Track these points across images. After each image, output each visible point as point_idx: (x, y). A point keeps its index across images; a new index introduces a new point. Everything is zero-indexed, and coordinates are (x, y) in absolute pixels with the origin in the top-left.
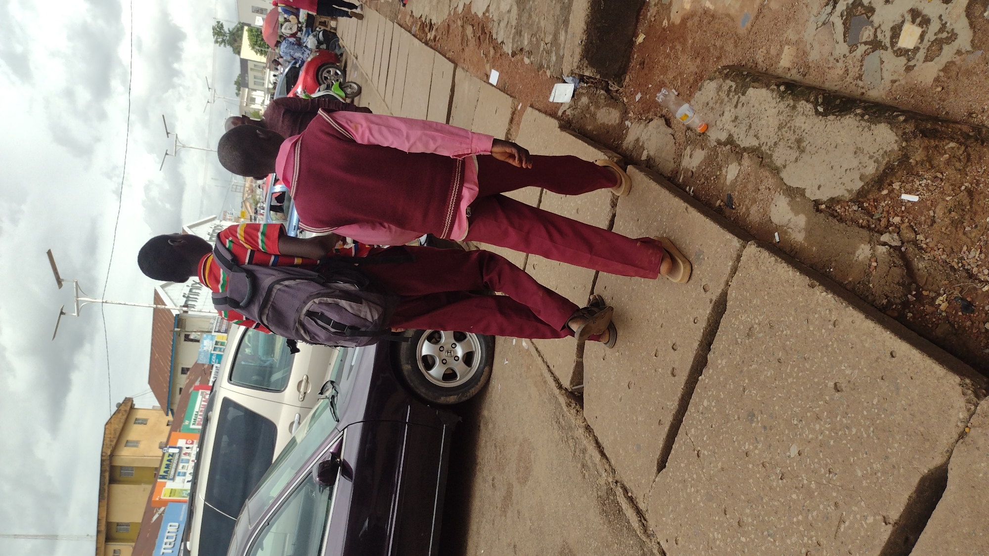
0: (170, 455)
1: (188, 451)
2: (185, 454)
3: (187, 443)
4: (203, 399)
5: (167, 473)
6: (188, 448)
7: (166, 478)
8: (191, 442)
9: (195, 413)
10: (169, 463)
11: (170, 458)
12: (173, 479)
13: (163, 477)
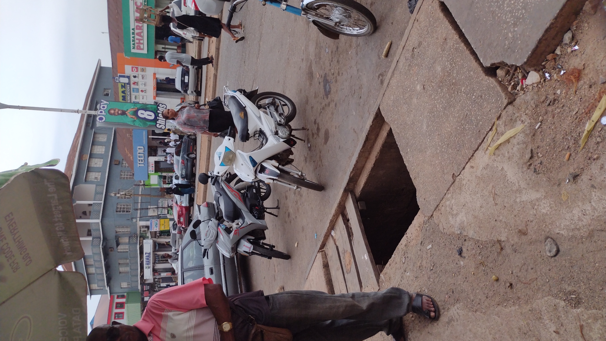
0: (123, 86)
1: (136, 80)
2: (134, 83)
3: (132, 71)
4: (136, 8)
6: (135, 77)
8: (136, 70)
10: (124, 95)
11: (124, 89)
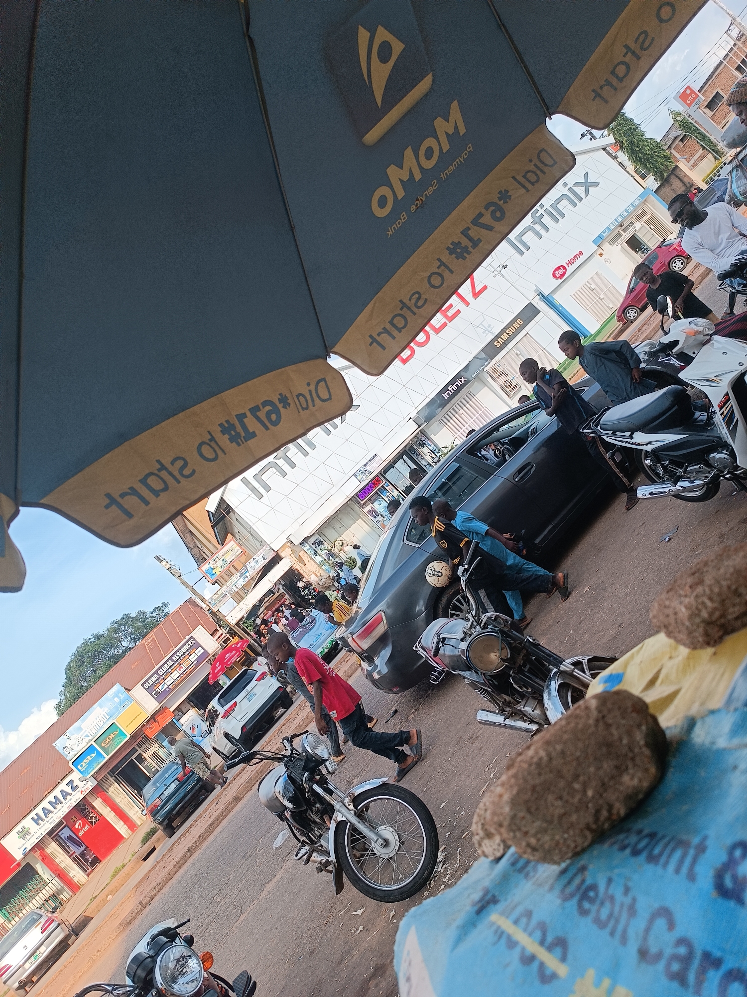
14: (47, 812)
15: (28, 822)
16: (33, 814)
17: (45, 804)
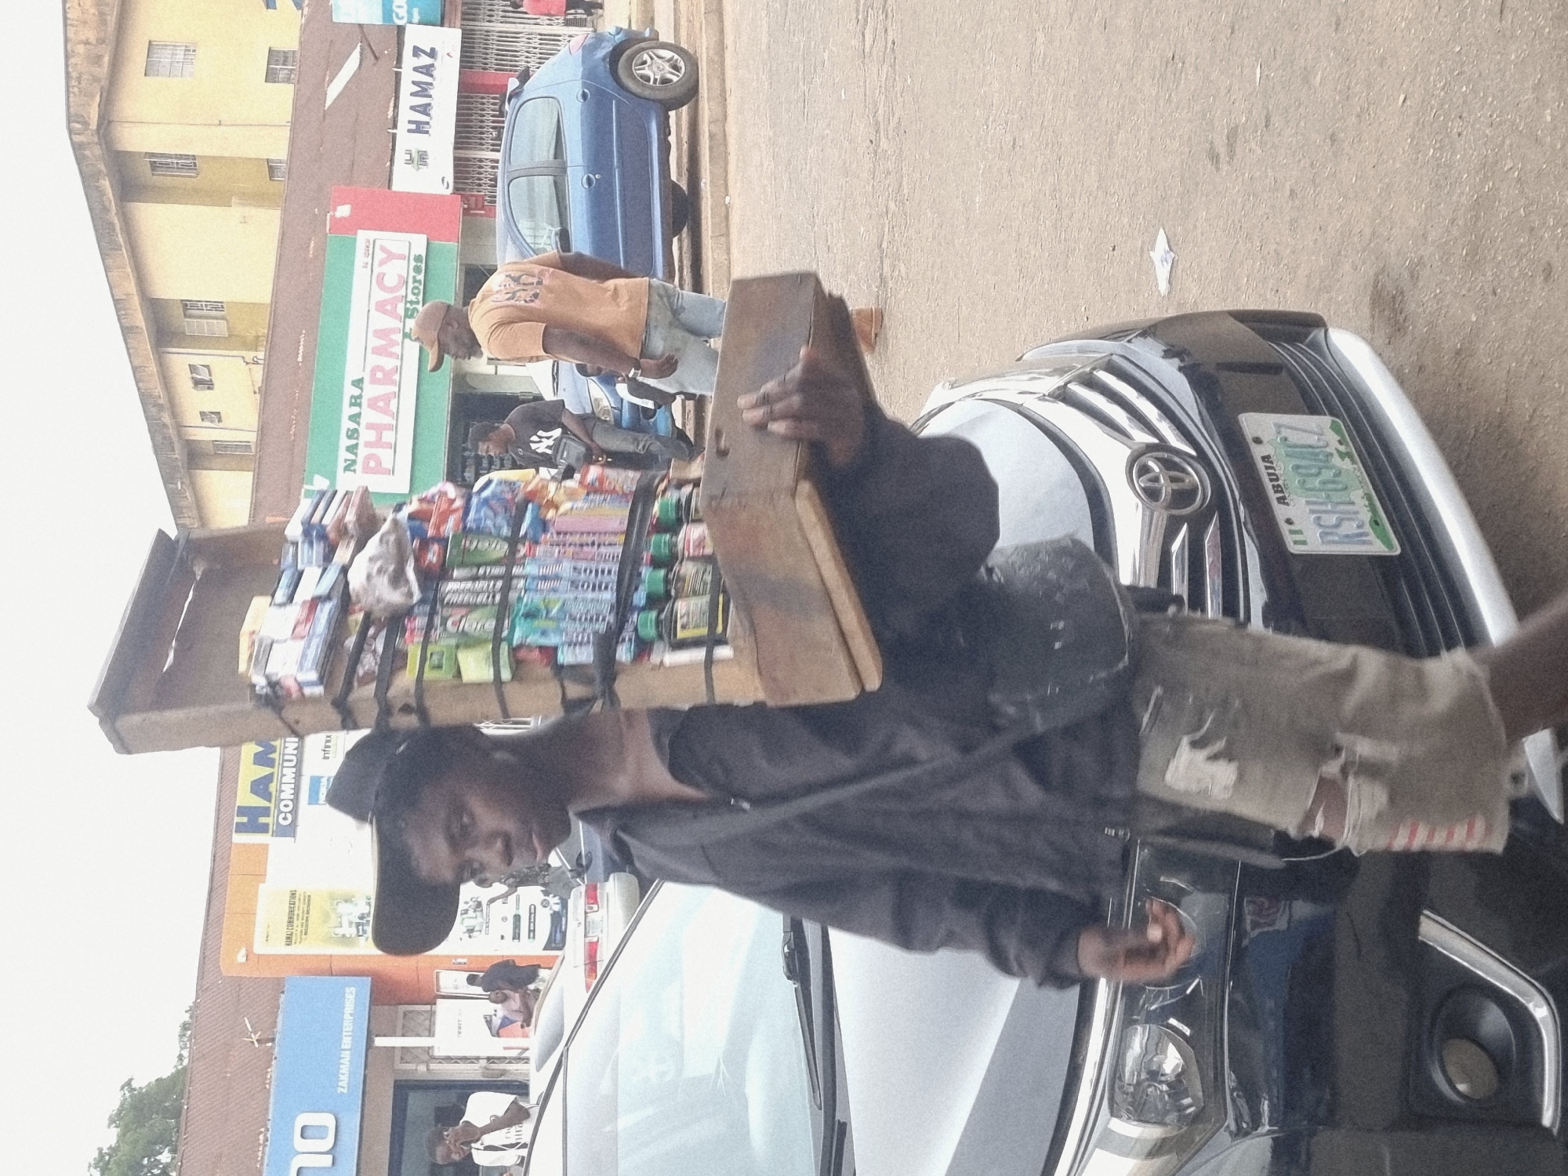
4: (379, 295)
5: (267, 796)
7: (264, 829)
9: (350, 391)
12: (290, 831)
13: (254, 821)
14: (425, 109)
15: (406, 141)
16: (403, 125)
17: (406, 100)
